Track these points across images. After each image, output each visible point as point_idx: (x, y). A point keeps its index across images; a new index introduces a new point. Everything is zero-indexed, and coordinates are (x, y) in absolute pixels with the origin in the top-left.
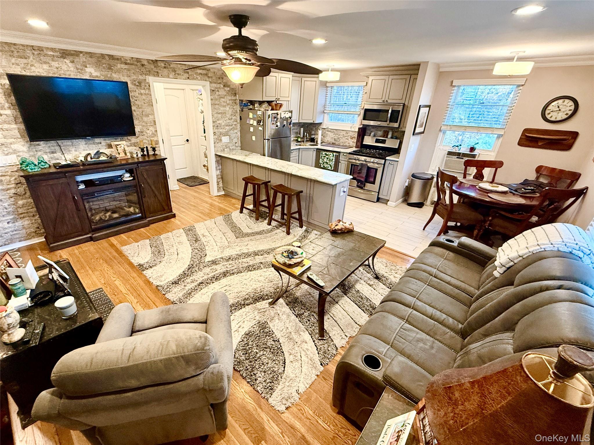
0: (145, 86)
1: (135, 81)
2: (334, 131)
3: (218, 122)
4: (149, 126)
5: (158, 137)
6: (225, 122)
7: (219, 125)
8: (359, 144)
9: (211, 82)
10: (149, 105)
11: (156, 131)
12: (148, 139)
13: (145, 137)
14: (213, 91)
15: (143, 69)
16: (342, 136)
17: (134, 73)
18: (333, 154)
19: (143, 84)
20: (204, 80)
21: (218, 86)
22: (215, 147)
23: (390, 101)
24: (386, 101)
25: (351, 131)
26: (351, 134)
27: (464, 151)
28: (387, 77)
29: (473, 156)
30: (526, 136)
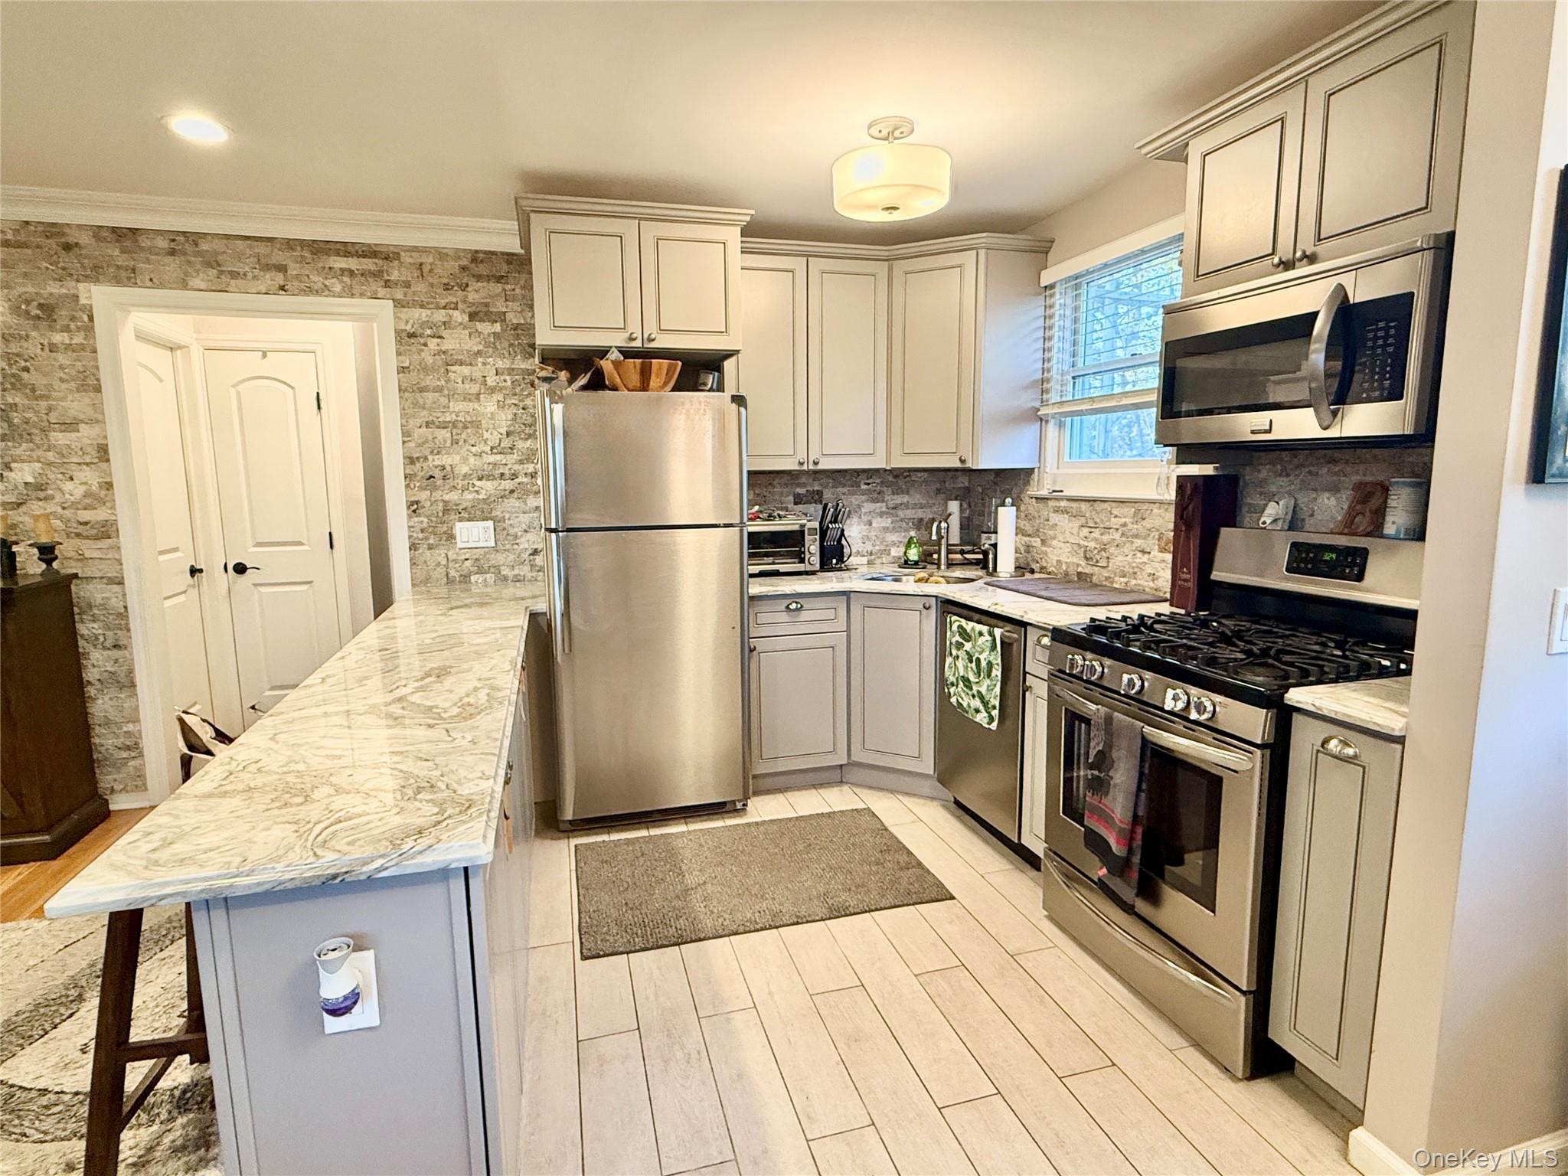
0: (73, 319)
1: (28, 302)
2: (1084, 506)
3: (438, 460)
4: (74, 467)
5: (113, 508)
6: (472, 460)
7: (437, 473)
8: (1189, 577)
9: (398, 304)
10: (83, 388)
11: (109, 486)
12: (68, 513)
13: (51, 507)
14: (411, 335)
15: (65, 259)
16: (1117, 536)
17: (26, 275)
18: (991, 634)
19: (63, 313)
20: (362, 295)
21: (440, 316)
22: (413, 564)
23: (1328, 254)
24: (1309, 257)
25: (1161, 503)
26: (1158, 519)
28: (1295, 98)
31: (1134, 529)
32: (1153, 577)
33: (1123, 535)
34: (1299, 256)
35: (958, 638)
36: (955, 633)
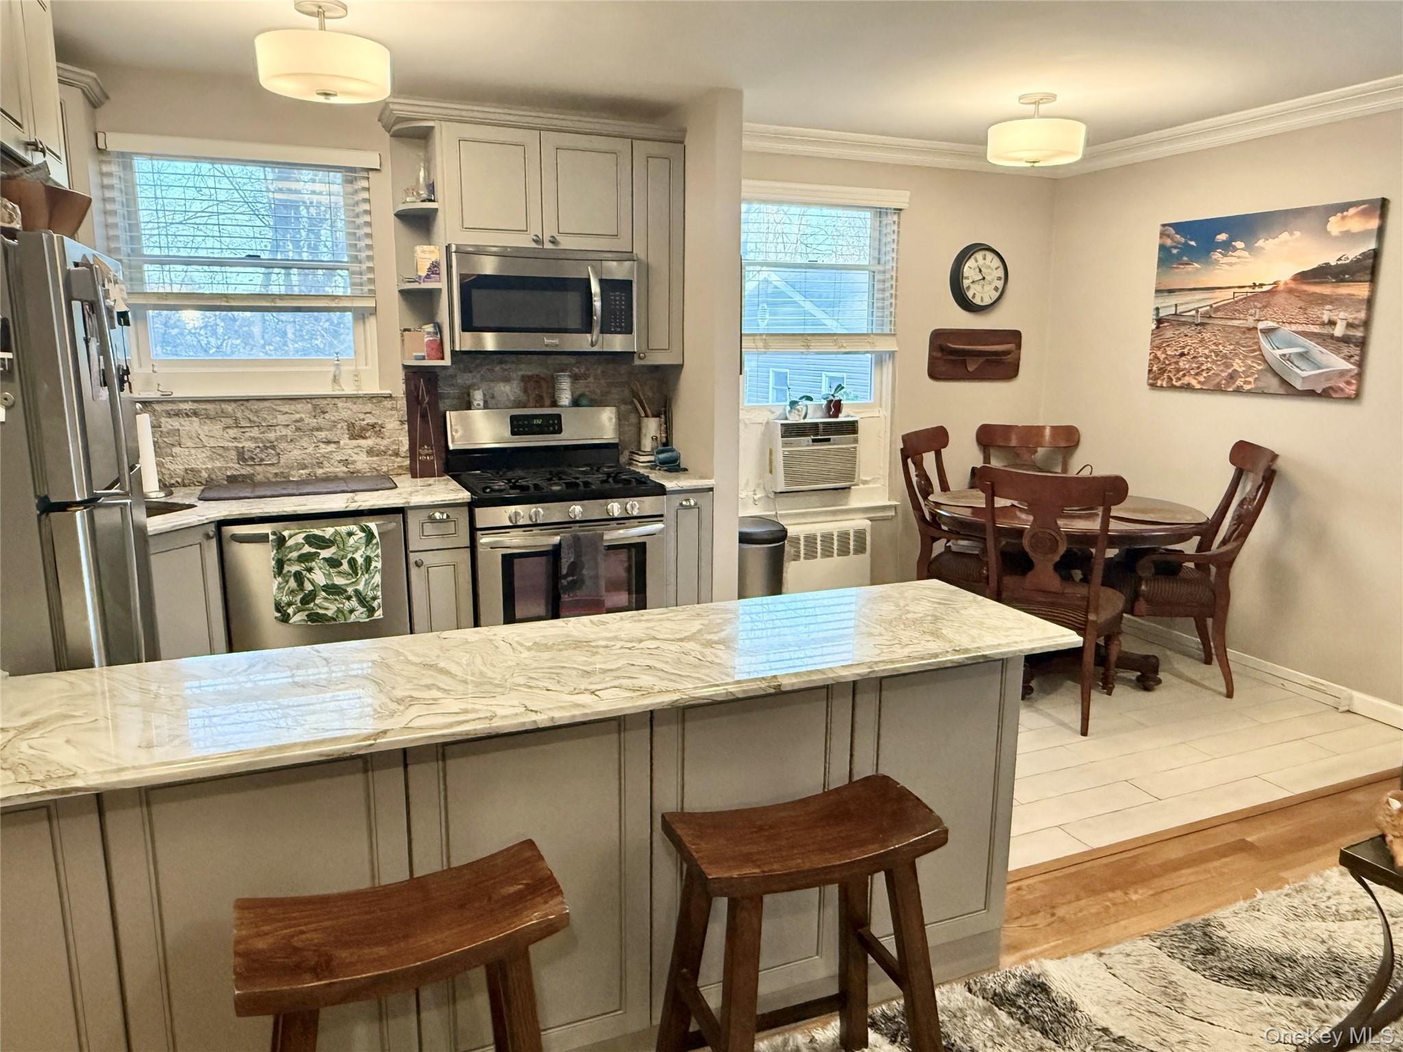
8: (429, 453)
18: (365, 530)
23: (567, 243)
24: (554, 241)
25: (348, 397)
26: (346, 412)
27: (815, 416)
28: (530, 137)
29: (851, 428)
30: (943, 349)
31: (314, 422)
32: (345, 462)
33: (298, 429)
34: (547, 238)
35: (307, 549)
36: (298, 547)
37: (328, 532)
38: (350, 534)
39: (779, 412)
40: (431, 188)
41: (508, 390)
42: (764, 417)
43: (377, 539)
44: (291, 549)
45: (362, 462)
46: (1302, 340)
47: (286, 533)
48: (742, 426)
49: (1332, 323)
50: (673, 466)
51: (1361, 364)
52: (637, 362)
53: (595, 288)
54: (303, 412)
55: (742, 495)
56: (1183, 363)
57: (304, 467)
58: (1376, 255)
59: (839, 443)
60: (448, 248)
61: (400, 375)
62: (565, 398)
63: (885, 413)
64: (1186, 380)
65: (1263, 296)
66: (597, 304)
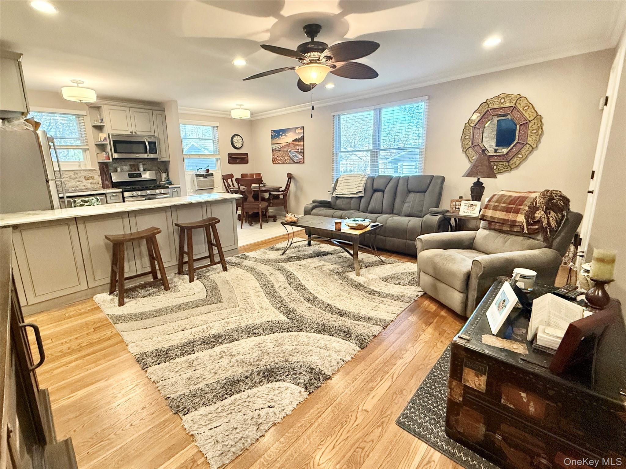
8: (108, 183)
16: (68, 179)
18: (97, 198)
23: (138, 133)
24: (135, 133)
25: (83, 170)
26: (83, 174)
27: (204, 172)
28: (127, 109)
29: (212, 175)
30: (231, 157)
31: (75, 176)
32: (85, 186)
33: (70, 178)
34: (134, 132)
35: (82, 203)
36: (79, 203)
37: (87, 199)
38: (92, 199)
39: (194, 172)
40: (102, 120)
41: (126, 168)
42: (191, 173)
43: (100, 200)
44: (77, 203)
45: (89, 186)
46: (295, 153)
47: (76, 200)
48: (186, 175)
49: (299, 149)
50: (170, 183)
51: (304, 157)
52: (159, 160)
53: (147, 143)
54: (72, 174)
55: (188, 191)
56: (278, 158)
57: (73, 187)
58: (303, 136)
59: (209, 178)
60: (109, 134)
61: (98, 165)
62: (142, 169)
63: (220, 171)
64: (279, 162)
65: (288, 145)
66: (148, 147)
